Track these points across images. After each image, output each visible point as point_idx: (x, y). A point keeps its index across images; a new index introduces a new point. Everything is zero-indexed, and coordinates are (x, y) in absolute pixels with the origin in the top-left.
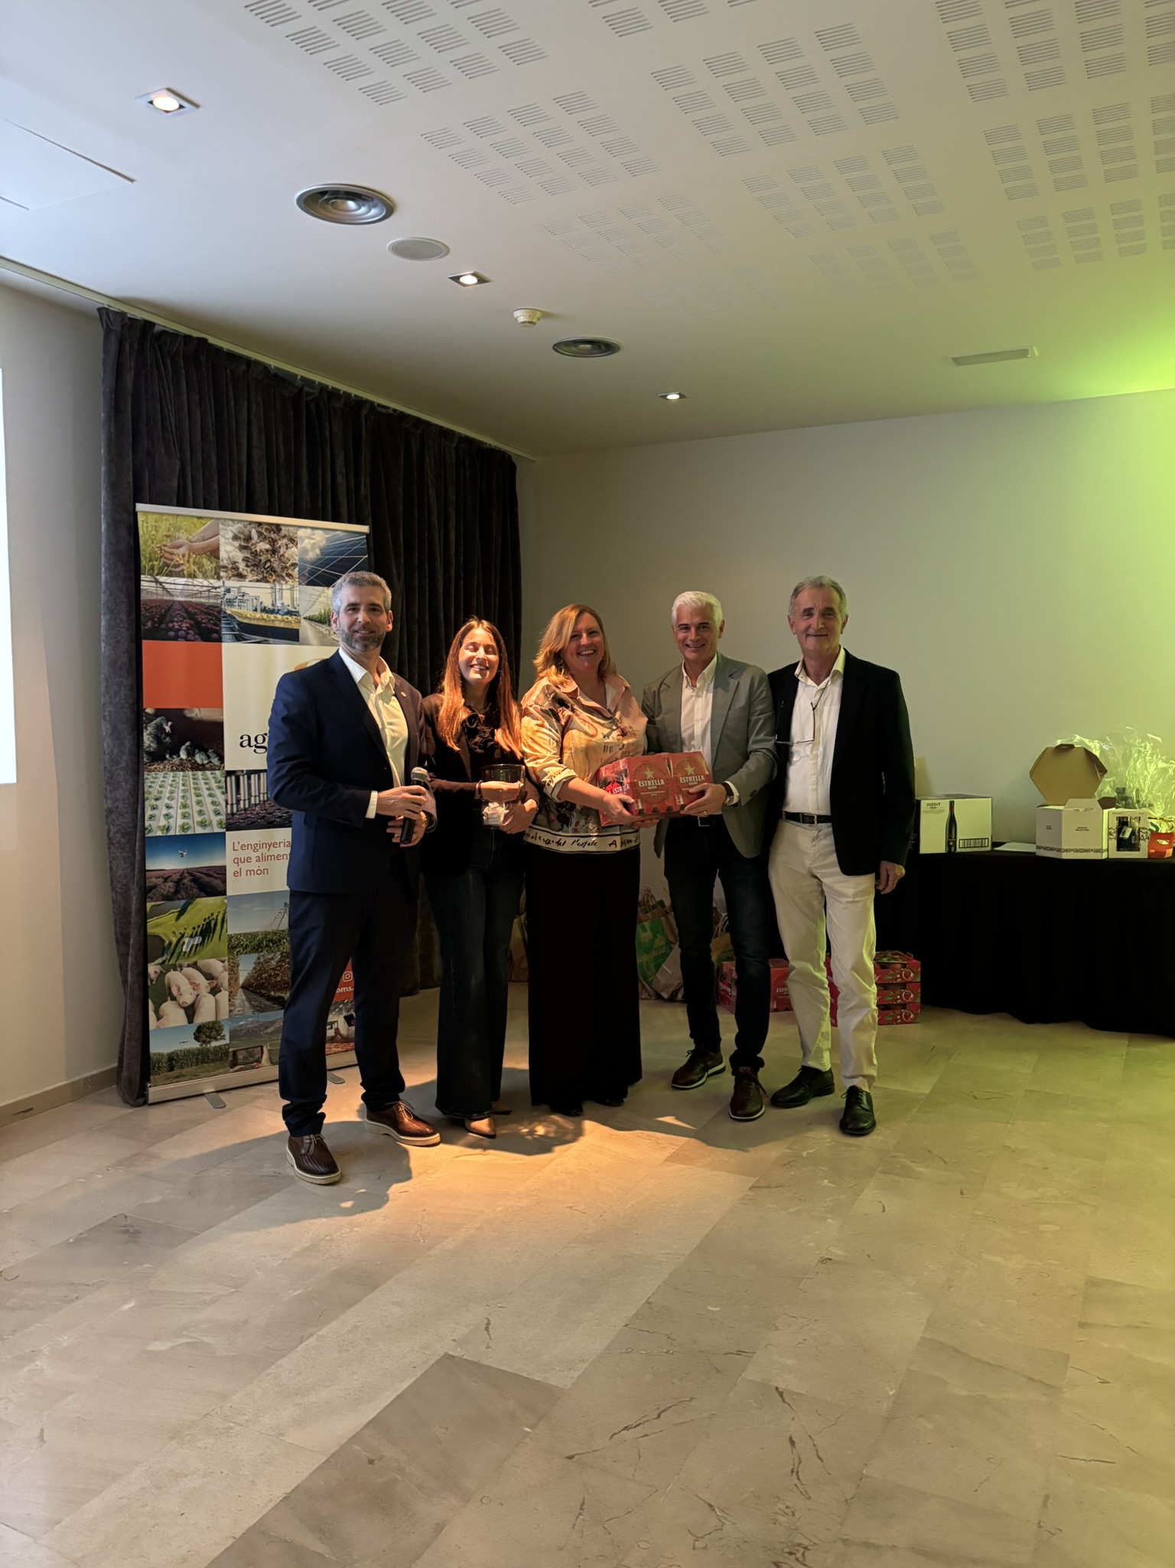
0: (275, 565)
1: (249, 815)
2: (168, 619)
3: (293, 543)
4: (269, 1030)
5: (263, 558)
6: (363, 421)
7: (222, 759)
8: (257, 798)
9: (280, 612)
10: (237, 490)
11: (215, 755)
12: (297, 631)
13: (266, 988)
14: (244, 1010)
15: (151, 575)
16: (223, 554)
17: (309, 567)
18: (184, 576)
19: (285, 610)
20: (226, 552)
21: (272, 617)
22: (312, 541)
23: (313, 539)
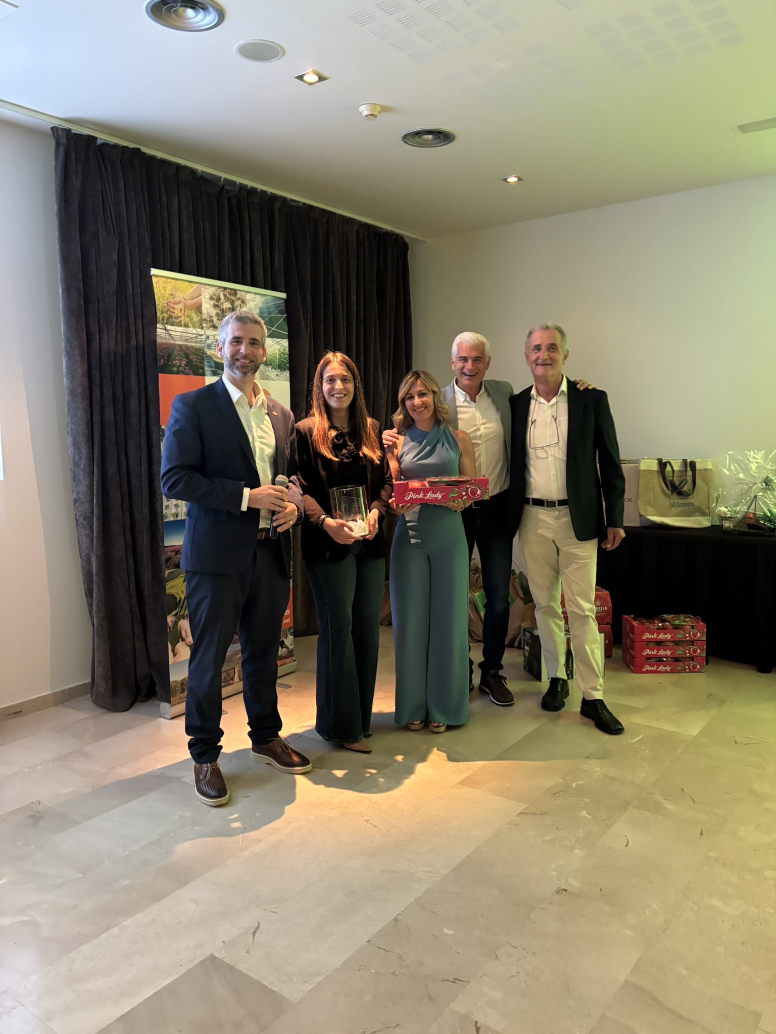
2: (173, 357)
15: (162, 324)
16: (204, 310)
18: (181, 326)
20: (206, 309)
22: (255, 303)
23: (255, 301)
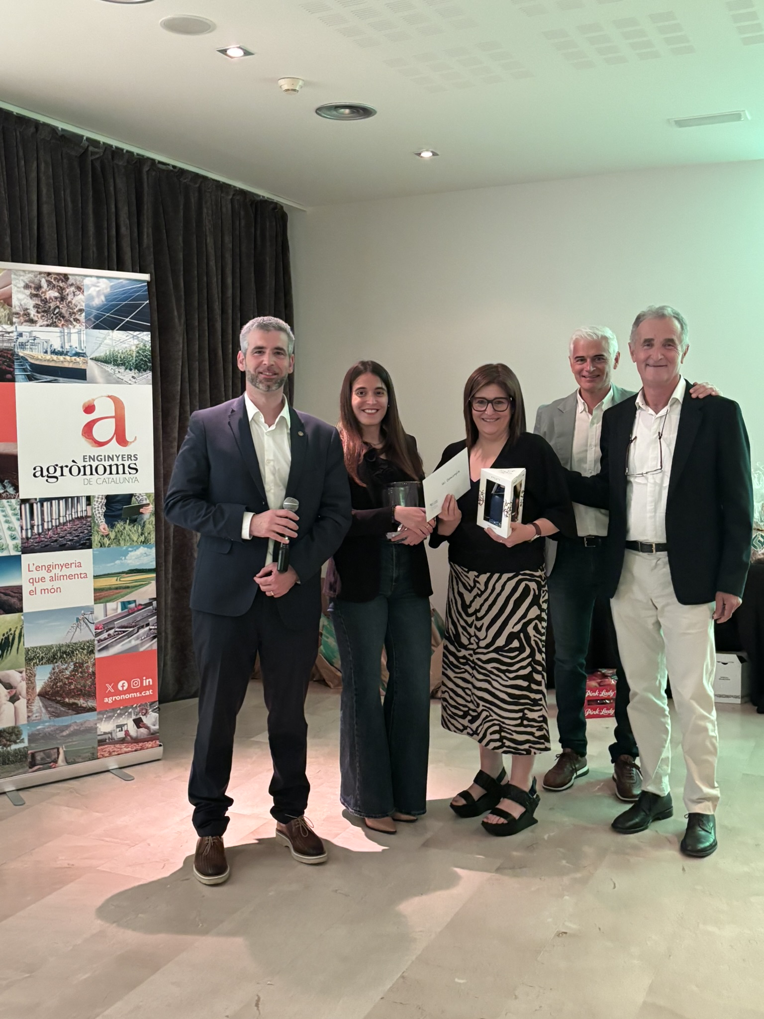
0: (64, 311)
1: (43, 539)
3: (80, 291)
4: (64, 734)
5: (52, 305)
6: (145, 177)
7: (16, 489)
8: (50, 523)
9: (69, 354)
10: (28, 242)
11: (10, 485)
12: (85, 371)
13: (61, 696)
14: (41, 716)
16: (15, 302)
17: (95, 312)
19: (74, 352)
21: (61, 358)
22: (98, 289)
